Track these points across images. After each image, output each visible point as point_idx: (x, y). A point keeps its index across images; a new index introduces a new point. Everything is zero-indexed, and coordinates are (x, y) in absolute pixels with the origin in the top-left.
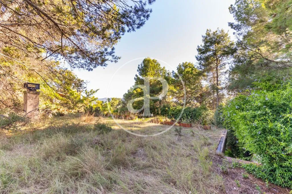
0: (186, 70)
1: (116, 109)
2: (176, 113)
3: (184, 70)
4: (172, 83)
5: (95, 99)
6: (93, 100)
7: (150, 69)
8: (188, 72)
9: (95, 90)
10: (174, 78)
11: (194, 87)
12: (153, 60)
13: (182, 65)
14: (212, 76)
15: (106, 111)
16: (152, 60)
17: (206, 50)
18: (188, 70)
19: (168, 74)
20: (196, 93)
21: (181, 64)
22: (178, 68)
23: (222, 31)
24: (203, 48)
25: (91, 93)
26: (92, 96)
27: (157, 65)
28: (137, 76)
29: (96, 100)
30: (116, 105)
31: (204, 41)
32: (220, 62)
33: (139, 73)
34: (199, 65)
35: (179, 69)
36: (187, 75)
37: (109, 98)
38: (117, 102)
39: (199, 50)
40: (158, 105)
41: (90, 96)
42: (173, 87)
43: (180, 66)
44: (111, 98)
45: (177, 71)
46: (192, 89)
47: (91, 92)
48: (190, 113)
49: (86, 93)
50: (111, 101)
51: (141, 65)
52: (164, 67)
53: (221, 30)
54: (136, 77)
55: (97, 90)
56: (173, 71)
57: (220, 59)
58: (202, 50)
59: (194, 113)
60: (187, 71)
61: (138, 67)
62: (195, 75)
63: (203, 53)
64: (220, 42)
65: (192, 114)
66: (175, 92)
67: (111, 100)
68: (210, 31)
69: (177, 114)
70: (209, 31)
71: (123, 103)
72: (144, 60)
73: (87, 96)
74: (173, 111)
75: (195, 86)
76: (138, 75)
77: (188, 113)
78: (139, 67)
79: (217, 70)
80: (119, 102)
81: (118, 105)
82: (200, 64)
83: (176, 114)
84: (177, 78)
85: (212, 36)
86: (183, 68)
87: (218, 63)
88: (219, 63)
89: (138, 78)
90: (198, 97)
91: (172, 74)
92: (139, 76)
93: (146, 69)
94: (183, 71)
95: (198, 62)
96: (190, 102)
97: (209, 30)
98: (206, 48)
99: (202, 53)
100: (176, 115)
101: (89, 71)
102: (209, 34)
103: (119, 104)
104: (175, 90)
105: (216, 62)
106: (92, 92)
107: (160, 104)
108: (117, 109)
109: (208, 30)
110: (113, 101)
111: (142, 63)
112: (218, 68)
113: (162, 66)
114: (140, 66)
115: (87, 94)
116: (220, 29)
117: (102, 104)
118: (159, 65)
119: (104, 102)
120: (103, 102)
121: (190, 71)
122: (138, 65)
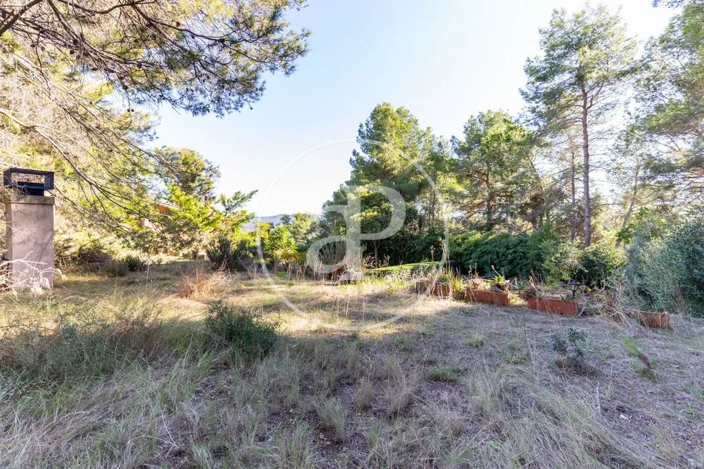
0: (491, 132)
1: (306, 242)
2: (466, 250)
3: (485, 134)
4: (452, 170)
5: (247, 218)
6: (243, 221)
7: (389, 133)
8: (496, 137)
9: (245, 192)
10: (455, 156)
11: (514, 177)
12: (397, 112)
13: (478, 119)
14: (566, 146)
15: (277, 249)
16: (395, 110)
17: (551, 68)
18: (498, 132)
19: (440, 145)
20: (523, 193)
21: (474, 118)
22: (466, 129)
23: (601, 9)
24: (544, 65)
25: (236, 202)
26: (238, 210)
27: (409, 122)
28: (358, 154)
29: (251, 220)
30: (305, 231)
31: (545, 43)
32: (594, 102)
33: (363, 146)
34: (530, 115)
35: (469, 130)
36: (495, 145)
37: (287, 214)
38: (306, 226)
39: (531, 71)
40: (415, 229)
41: (235, 211)
42: (454, 180)
43: (472, 123)
44: (292, 215)
45: (465, 135)
46: (510, 183)
47: (235, 198)
48: (507, 249)
49: (224, 203)
50: (293, 221)
51: (367, 124)
52: (428, 128)
53: (596, 8)
54: (354, 158)
55: (252, 194)
56: (453, 137)
57: (594, 92)
58: (539, 71)
59: (519, 249)
60: (493, 133)
61: (359, 131)
62: (518, 144)
63: (543, 79)
64: (594, 42)
65: (515, 252)
66: (460, 193)
67: (293, 219)
68: (563, 13)
69: (469, 252)
70: (560, 15)
71: (322, 227)
72: (375, 110)
73: (227, 209)
74: (459, 245)
75: (516, 174)
76: (359, 151)
77: (503, 250)
78: (362, 130)
79: (585, 126)
80: (311, 225)
81: (310, 232)
82: (533, 111)
83: (466, 252)
84: (466, 156)
85: (569, 26)
86: (482, 128)
87: (588, 105)
88: (592, 105)
89: (360, 161)
90: (526, 204)
91: (450, 144)
92: (362, 154)
93: (379, 134)
94: (481, 136)
95: (528, 105)
96: (504, 221)
97: (560, 10)
98: (551, 63)
99: (538, 79)
100: (467, 255)
101: (195, 113)
102: (562, 21)
103: (312, 230)
104: (459, 188)
105: (581, 103)
106: (240, 199)
107: (420, 226)
108: (308, 241)
109: (556, 12)
110: (298, 222)
111: (369, 119)
112: (589, 118)
113: (422, 127)
114: (365, 128)
115: (226, 204)
116: (594, 5)
117: (269, 231)
118: (416, 122)
119: (274, 225)
120: (272, 224)
121: (501, 135)
122: (359, 125)
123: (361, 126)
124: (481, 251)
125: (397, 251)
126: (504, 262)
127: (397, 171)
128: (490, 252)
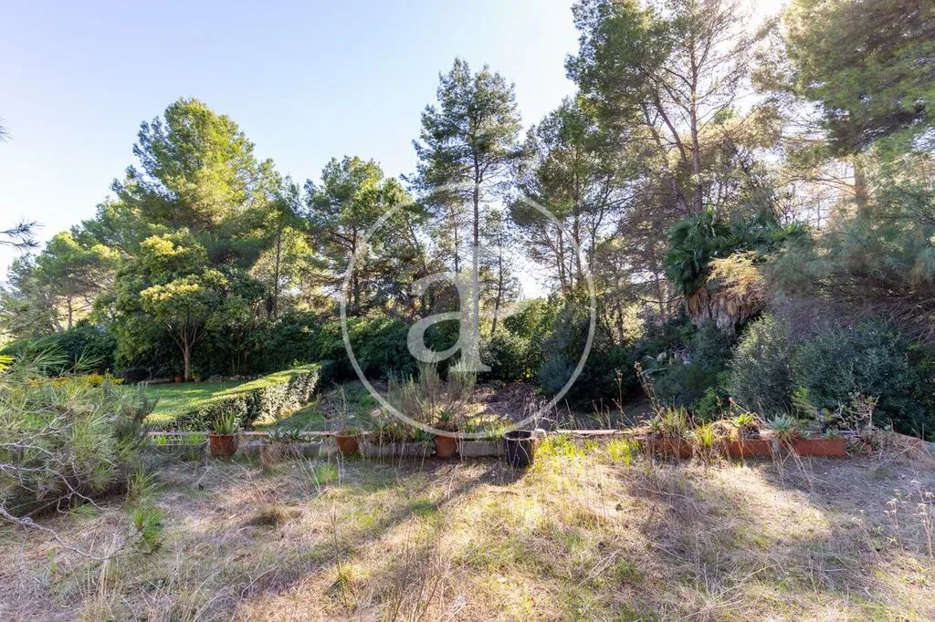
13: (342, 165)
16: (219, 115)
21: (337, 162)
22: (326, 175)
27: (241, 142)
28: (138, 177)
35: (331, 178)
43: (334, 168)
45: (324, 183)
52: (269, 161)
56: (310, 183)
60: (369, 189)
61: (141, 135)
68: (466, 67)
70: (462, 68)
78: (146, 135)
86: (348, 177)
91: (305, 190)
111: (162, 120)
113: (259, 156)
118: (250, 146)
122: (140, 123)
123: (144, 126)
124: (375, 345)
125: (229, 350)
126: (405, 359)
127: (220, 219)
128: (386, 347)
